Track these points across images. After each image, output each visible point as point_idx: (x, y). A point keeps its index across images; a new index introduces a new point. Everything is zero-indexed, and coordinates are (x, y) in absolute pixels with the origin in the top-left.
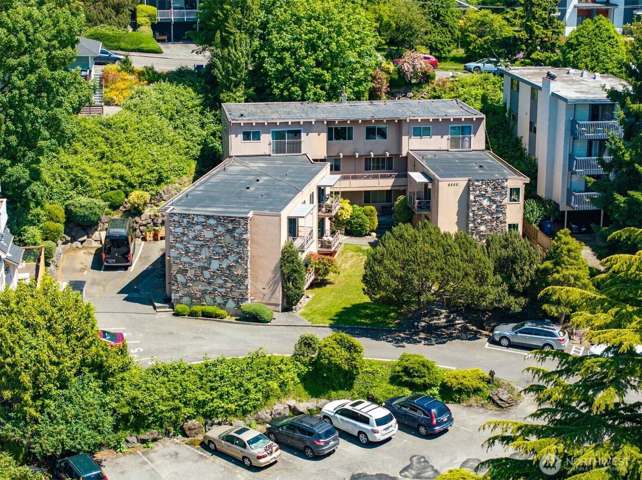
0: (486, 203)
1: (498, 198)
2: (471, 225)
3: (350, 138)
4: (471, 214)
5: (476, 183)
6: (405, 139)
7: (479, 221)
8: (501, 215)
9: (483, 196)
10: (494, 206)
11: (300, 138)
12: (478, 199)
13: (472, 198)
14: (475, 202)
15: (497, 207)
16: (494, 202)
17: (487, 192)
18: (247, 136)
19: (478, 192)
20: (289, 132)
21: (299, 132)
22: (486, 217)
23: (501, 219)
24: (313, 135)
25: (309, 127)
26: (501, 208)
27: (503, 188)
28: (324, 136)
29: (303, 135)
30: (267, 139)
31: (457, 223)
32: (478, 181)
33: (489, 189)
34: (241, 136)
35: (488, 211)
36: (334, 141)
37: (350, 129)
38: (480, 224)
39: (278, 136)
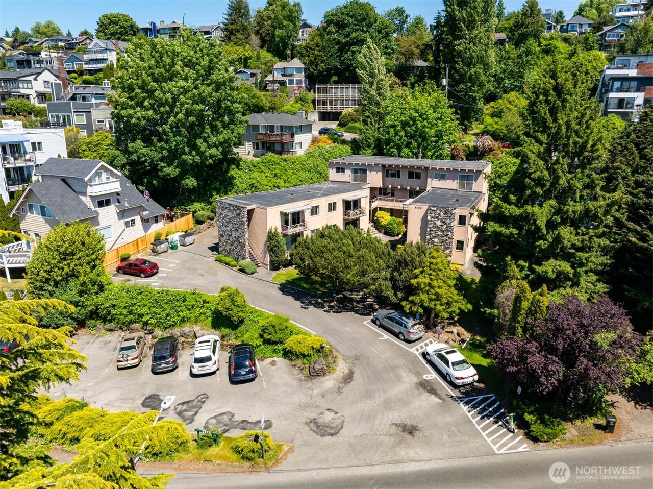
0: (439, 223)
1: (448, 221)
2: (428, 237)
3: (399, 177)
4: (428, 229)
5: (433, 208)
6: (429, 180)
7: (434, 235)
8: (449, 233)
9: (437, 218)
10: (445, 226)
11: (366, 174)
12: (433, 219)
13: (429, 218)
14: (431, 221)
15: (447, 227)
16: (445, 223)
17: (440, 215)
18: (338, 170)
19: (433, 215)
20: (360, 170)
21: (366, 170)
22: (439, 233)
23: (450, 236)
24: (374, 173)
25: (372, 167)
26: (450, 228)
27: (452, 214)
28: (380, 174)
29: (368, 172)
30: (348, 172)
31: (420, 234)
32: (434, 207)
33: (442, 214)
34: (335, 170)
35: (440, 229)
36: (390, 178)
37: (399, 172)
38: (435, 237)
39: (355, 171)
